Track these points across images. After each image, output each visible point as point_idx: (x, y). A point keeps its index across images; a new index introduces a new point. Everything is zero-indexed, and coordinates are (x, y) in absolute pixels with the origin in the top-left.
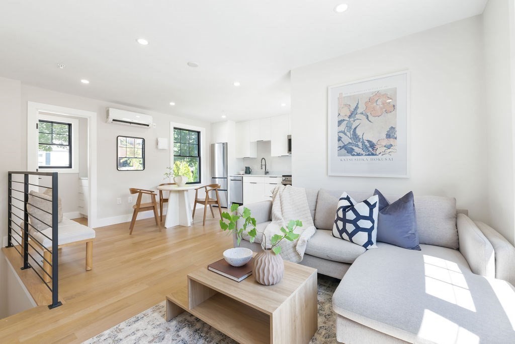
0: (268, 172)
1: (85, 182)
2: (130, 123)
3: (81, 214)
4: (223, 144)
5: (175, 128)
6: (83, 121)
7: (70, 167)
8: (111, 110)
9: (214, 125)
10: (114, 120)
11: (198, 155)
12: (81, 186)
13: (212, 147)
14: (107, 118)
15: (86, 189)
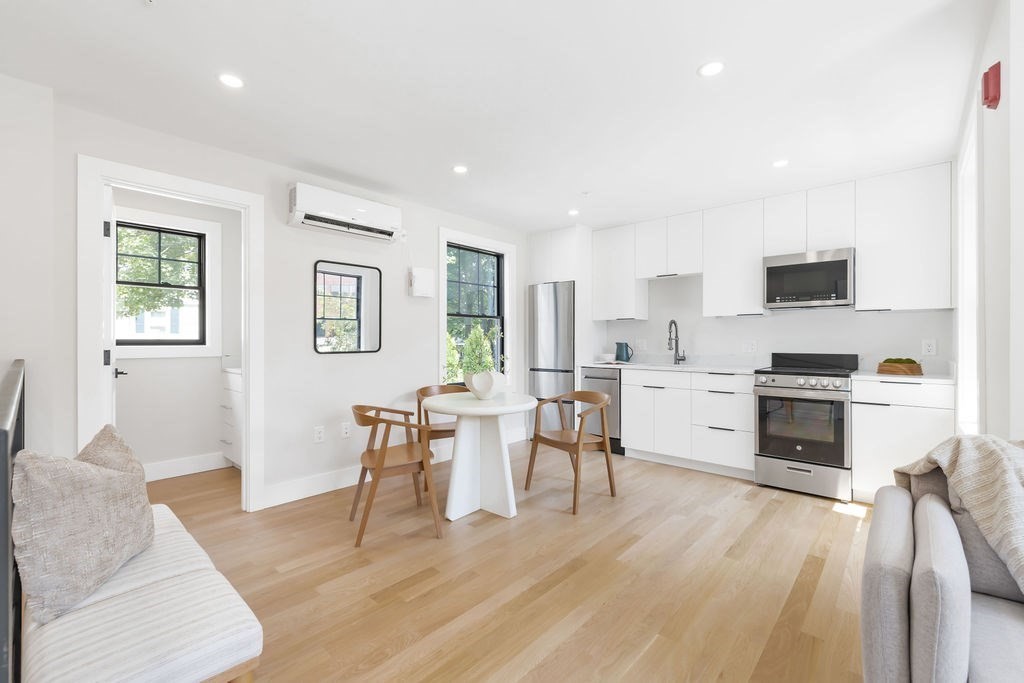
0: (683, 359)
1: (235, 379)
2: (348, 225)
3: (227, 460)
4: (555, 283)
5: (450, 245)
6: (231, 218)
7: (202, 341)
8: (301, 189)
9: (537, 236)
10: (308, 217)
11: (498, 314)
12: (225, 390)
13: (532, 292)
14: (291, 211)
15: (237, 399)
